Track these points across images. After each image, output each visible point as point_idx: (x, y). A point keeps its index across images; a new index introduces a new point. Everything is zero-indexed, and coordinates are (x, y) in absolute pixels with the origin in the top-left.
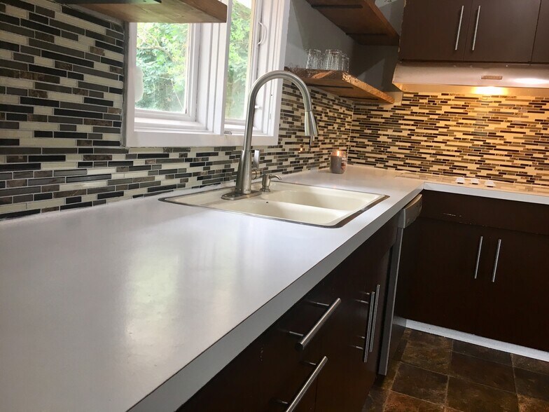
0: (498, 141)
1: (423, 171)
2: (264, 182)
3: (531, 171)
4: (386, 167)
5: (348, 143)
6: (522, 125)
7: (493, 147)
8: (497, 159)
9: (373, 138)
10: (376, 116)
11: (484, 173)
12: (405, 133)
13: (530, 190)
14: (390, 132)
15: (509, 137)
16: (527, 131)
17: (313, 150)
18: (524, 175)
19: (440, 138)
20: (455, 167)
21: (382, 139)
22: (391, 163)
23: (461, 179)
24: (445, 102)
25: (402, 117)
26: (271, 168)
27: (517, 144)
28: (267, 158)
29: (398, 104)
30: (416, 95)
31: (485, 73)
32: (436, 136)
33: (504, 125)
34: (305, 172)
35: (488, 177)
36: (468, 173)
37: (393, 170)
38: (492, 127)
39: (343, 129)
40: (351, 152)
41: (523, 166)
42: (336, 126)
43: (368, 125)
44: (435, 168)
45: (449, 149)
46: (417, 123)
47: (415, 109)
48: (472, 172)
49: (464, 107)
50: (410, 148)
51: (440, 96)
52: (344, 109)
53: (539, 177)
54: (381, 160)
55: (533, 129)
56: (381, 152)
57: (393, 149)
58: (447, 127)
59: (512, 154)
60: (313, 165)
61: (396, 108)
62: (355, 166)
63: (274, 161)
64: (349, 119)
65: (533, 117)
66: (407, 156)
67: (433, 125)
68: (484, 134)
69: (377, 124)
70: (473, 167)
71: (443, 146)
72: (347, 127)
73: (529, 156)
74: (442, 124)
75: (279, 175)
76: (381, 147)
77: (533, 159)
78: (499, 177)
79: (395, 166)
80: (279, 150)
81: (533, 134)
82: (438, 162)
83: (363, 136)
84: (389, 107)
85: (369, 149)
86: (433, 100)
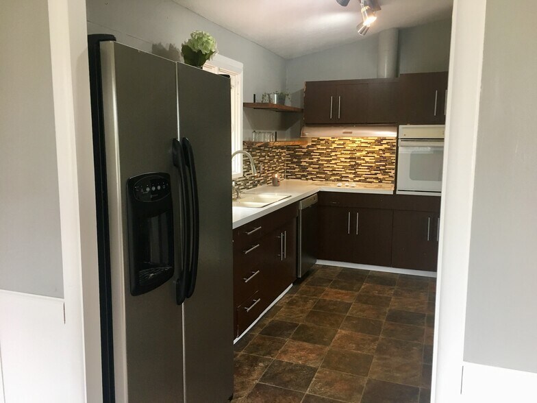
0: (362, 162)
1: (327, 180)
2: (238, 194)
3: (380, 176)
4: (307, 179)
5: (285, 168)
6: (373, 152)
7: (360, 165)
8: (362, 171)
9: (298, 163)
10: (299, 151)
11: (357, 179)
12: (315, 160)
13: (381, 187)
14: (307, 160)
15: (367, 159)
16: (376, 155)
17: (262, 175)
18: (377, 178)
19: (333, 162)
20: (342, 177)
21: (303, 164)
22: (309, 177)
23: (347, 184)
24: (333, 142)
25: (312, 151)
26: (240, 188)
27: (371, 163)
28: (238, 183)
29: (310, 144)
30: (318, 139)
31: (344, 131)
32: (331, 160)
33: (364, 153)
34: (259, 187)
35: (359, 181)
36: (349, 180)
37: (311, 181)
38: (358, 154)
39: (280, 160)
40: (287, 172)
41: (376, 174)
42: (275, 160)
43: (296, 157)
44: (333, 178)
45: (338, 167)
46: (321, 154)
47: (319, 147)
48: (352, 179)
49: (343, 144)
50: (318, 168)
51: (331, 139)
52: (279, 150)
53: (384, 179)
54: (304, 176)
55: (378, 154)
56: (303, 171)
57: (310, 169)
58: (336, 155)
59: (370, 168)
60: (263, 183)
61: (308, 147)
62: (290, 180)
63: (242, 184)
64: (284, 154)
65: (377, 148)
66: (317, 173)
67: (328, 155)
68: (355, 158)
69: (300, 156)
70: (352, 176)
71: (335, 166)
72: (283, 159)
73: (378, 168)
74: (333, 154)
75: (245, 191)
76: (304, 169)
77: (380, 170)
78: (365, 181)
79: (312, 179)
80: (244, 179)
81: (378, 157)
82: (334, 175)
83: (293, 163)
84: (305, 146)
85: (297, 170)
86: (327, 141)
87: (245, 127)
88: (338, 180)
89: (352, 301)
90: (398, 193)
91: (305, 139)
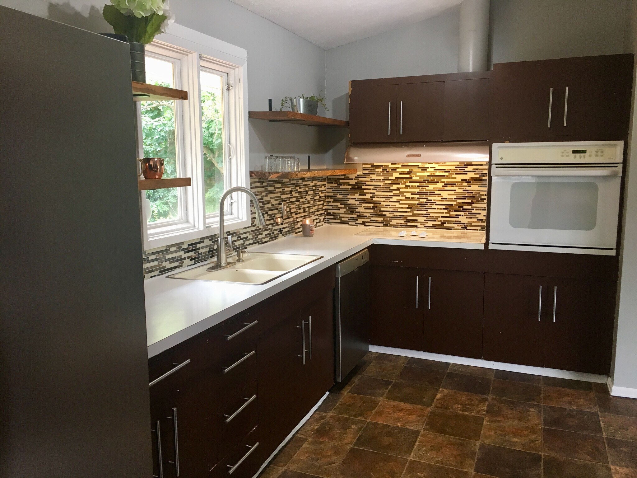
0: (437, 198)
1: (386, 225)
2: (239, 255)
3: (464, 220)
4: (357, 224)
5: (324, 208)
6: (453, 184)
7: (434, 203)
8: (437, 211)
9: (344, 201)
10: (344, 184)
11: (430, 224)
12: (368, 196)
13: (465, 236)
14: (357, 196)
15: (444, 194)
16: (456, 188)
17: (286, 221)
18: (459, 223)
19: (394, 199)
20: (408, 221)
21: (351, 202)
22: (360, 221)
23: (413, 231)
24: (394, 170)
25: (364, 183)
26: (247, 243)
27: (450, 200)
28: (243, 236)
29: (360, 173)
30: (373, 166)
31: (409, 153)
32: (391, 197)
33: (440, 185)
34: (281, 239)
35: (433, 226)
36: (418, 225)
37: (362, 227)
38: (431, 187)
39: (317, 197)
40: (329, 214)
41: (457, 216)
42: (308, 198)
43: (340, 191)
44: (394, 222)
45: (403, 207)
46: (376, 187)
47: (373, 177)
48: (421, 223)
49: (409, 173)
50: (373, 208)
51: (390, 166)
52: (314, 182)
53: (470, 224)
54: (352, 219)
55: (461, 187)
56: (352, 213)
57: (361, 209)
58: (398, 189)
59: (448, 207)
60: (289, 232)
61: (358, 177)
62: (333, 225)
63: (250, 237)
64: (323, 188)
65: (459, 178)
66: (372, 215)
67: (387, 188)
68: (426, 193)
69: (345, 190)
70: (422, 219)
71: (397, 205)
72: (321, 194)
73: (460, 208)
74: (394, 187)
75: (256, 247)
76: (352, 209)
77: (464, 210)
78: (441, 226)
79: (364, 223)
80: (254, 228)
81: (461, 191)
82: (395, 217)
83: (336, 200)
84: (353, 176)
85: (342, 211)
86: (385, 169)
87: (252, 149)
88: (402, 226)
89: (420, 427)
90: (491, 247)
91: (353, 167)
